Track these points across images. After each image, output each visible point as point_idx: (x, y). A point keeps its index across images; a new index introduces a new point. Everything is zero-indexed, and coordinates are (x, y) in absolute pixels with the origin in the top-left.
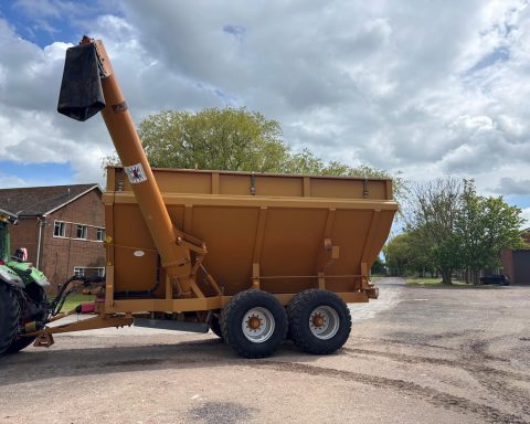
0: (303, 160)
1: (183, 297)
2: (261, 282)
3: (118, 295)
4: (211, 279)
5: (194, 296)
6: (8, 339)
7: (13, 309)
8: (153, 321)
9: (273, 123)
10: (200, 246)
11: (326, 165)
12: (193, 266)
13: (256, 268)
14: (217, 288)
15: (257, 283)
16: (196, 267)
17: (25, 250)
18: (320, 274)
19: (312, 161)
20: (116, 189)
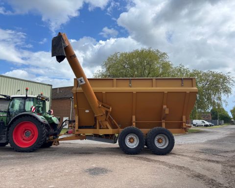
0: (180, 70)
1: (103, 128)
2: (136, 123)
3: (80, 127)
4: (115, 121)
5: (107, 128)
6: (41, 141)
7: (43, 131)
8: (93, 138)
9: (164, 54)
10: (109, 109)
11: (191, 71)
12: (106, 116)
13: (134, 117)
14: (118, 126)
15: (134, 124)
16: (108, 117)
17: (52, 110)
18: (163, 121)
19: (184, 69)
20: (77, 87)
